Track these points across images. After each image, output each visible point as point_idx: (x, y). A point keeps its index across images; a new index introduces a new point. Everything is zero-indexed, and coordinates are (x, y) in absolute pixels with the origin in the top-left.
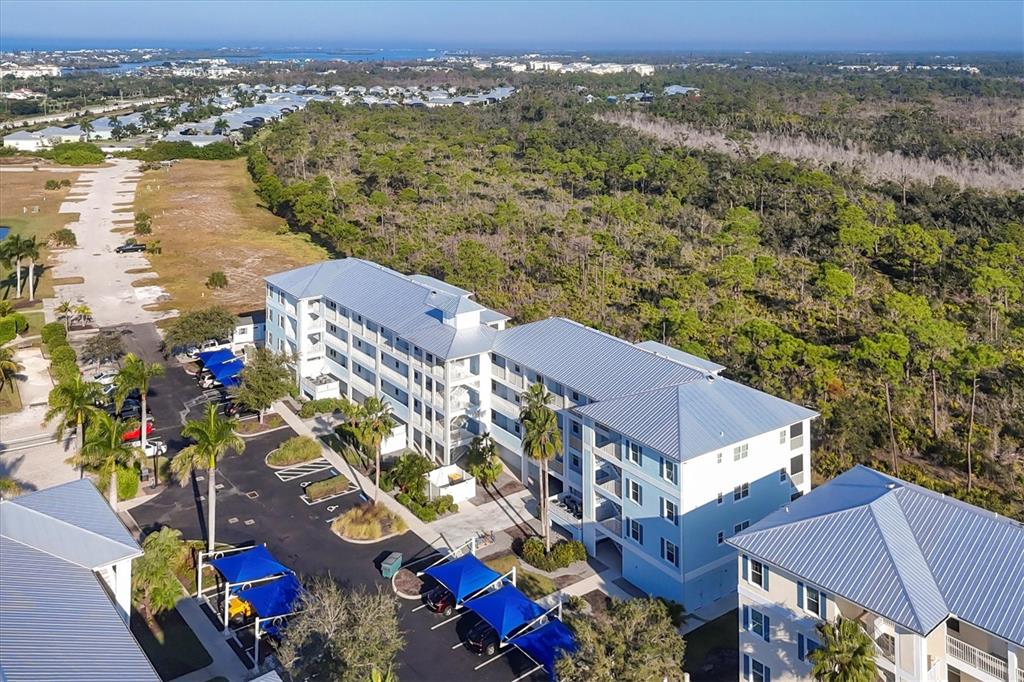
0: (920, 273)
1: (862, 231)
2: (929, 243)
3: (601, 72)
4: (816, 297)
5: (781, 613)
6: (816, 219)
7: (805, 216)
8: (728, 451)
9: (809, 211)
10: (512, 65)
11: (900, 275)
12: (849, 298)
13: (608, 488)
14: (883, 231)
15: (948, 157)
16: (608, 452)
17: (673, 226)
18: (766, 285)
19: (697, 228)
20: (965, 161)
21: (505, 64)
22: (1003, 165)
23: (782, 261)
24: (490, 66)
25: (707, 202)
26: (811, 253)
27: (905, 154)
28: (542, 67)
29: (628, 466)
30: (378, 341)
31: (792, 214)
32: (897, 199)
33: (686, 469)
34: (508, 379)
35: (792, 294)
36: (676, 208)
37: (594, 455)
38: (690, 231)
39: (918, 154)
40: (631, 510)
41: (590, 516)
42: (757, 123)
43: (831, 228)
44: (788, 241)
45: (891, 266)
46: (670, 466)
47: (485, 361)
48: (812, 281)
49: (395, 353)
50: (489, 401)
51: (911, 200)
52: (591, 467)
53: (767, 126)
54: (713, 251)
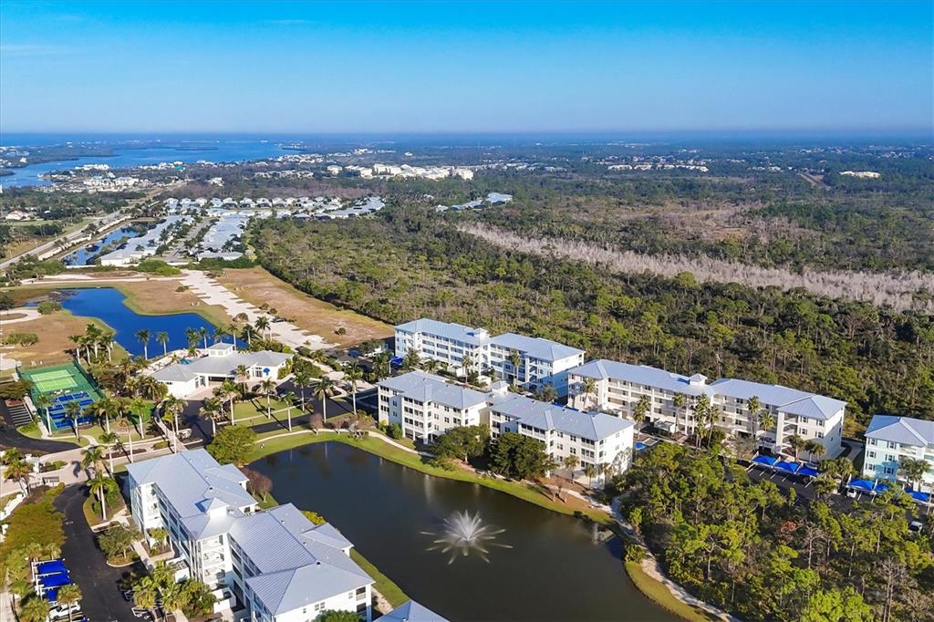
0: (628, 315)
1: (605, 299)
2: (629, 303)
3: (434, 177)
4: (586, 326)
5: (577, 383)
6: (588, 293)
7: (582, 292)
8: (564, 360)
9: (585, 289)
10: (361, 169)
11: (620, 317)
12: (599, 326)
13: (533, 373)
14: (615, 298)
15: (657, 254)
16: (533, 364)
17: (523, 299)
18: (567, 323)
19: (534, 299)
20: (666, 255)
21: (355, 168)
22: (683, 258)
23: (573, 313)
24: (341, 169)
25: (536, 285)
26: (585, 309)
27: (636, 252)
28: (384, 170)
29: (539, 366)
30: (450, 345)
31: (577, 291)
32: (626, 281)
33: (554, 363)
34: (497, 351)
35: (577, 326)
36: (523, 291)
37: (528, 365)
38: (531, 301)
39: (643, 252)
40: (539, 376)
41: (527, 381)
42: (556, 232)
43: (594, 297)
44: (575, 304)
45: (616, 313)
46: (550, 363)
47: (489, 346)
48: (585, 320)
49: (457, 347)
50: (490, 358)
51: (632, 282)
52: (528, 368)
53: (561, 234)
54: (543, 310)
